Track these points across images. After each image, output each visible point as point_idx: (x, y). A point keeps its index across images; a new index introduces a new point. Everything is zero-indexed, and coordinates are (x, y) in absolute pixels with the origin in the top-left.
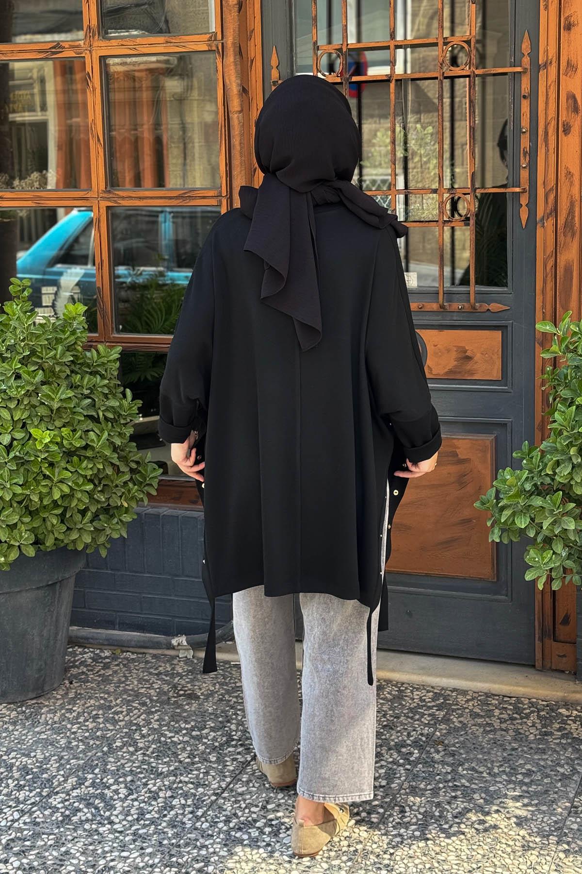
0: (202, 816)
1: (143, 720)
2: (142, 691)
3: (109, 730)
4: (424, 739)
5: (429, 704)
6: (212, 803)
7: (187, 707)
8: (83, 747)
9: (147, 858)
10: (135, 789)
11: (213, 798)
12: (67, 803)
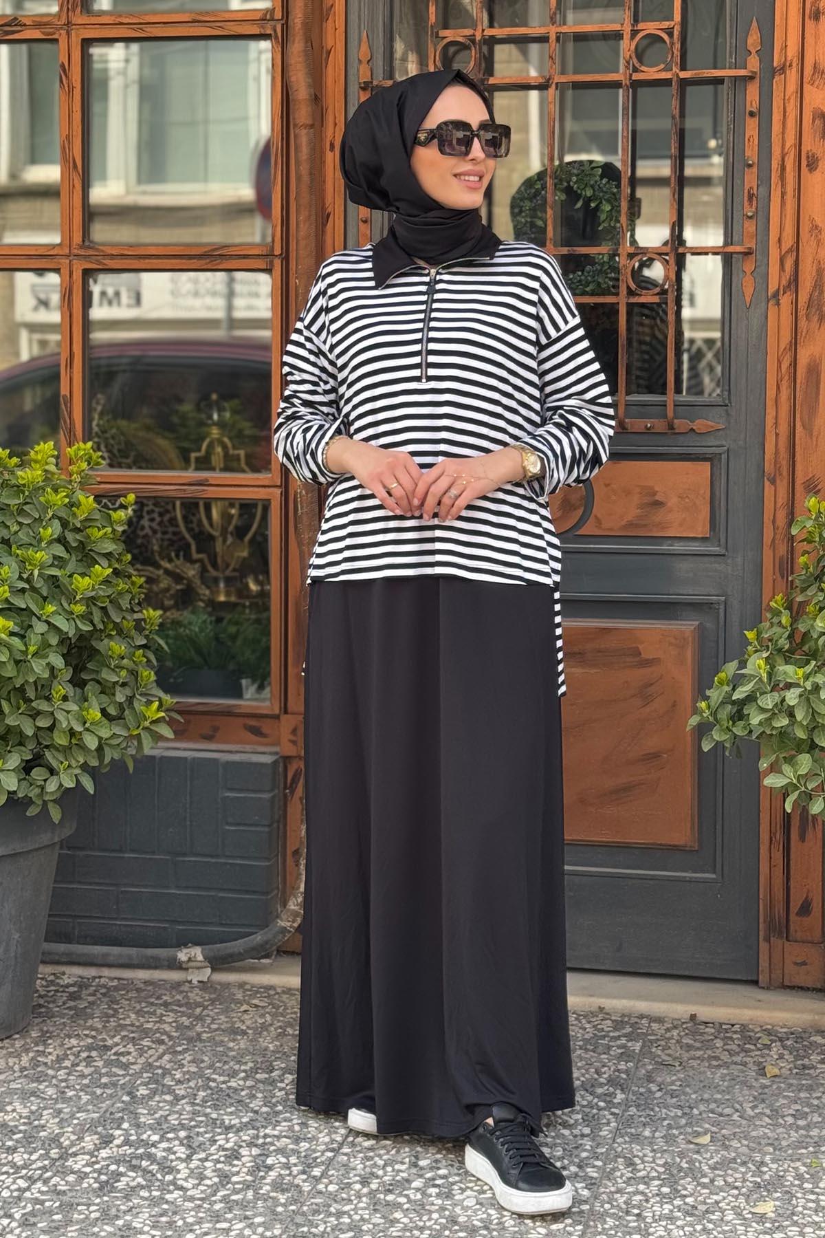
0: (322, 1175)
1: (170, 1061)
2: (149, 1025)
3: (119, 1075)
4: (624, 1076)
5: (611, 1034)
6: (331, 1160)
7: (231, 1045)
8: (89, 1097)
9: (260, 1230)
10: (199, 1146)
11: (330, 1154)
12: (97, 1166)
